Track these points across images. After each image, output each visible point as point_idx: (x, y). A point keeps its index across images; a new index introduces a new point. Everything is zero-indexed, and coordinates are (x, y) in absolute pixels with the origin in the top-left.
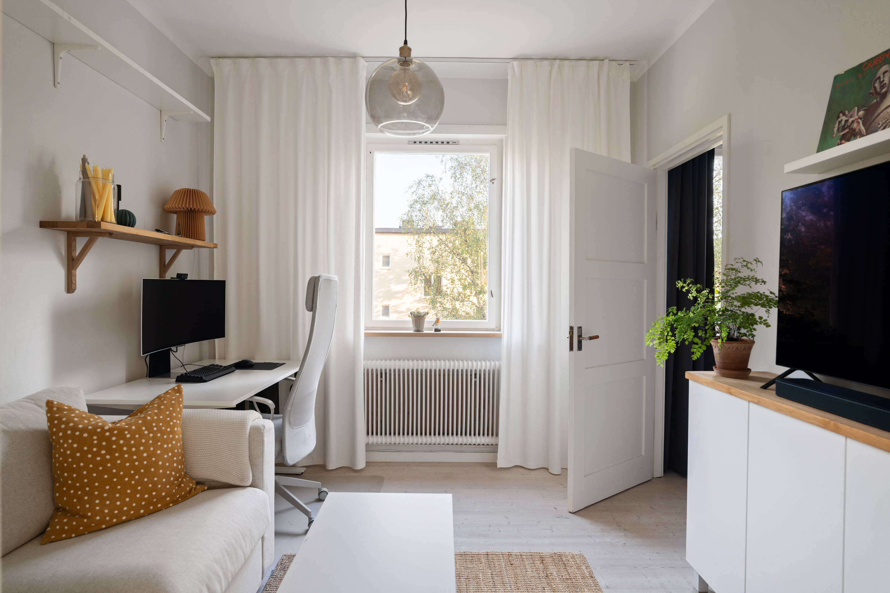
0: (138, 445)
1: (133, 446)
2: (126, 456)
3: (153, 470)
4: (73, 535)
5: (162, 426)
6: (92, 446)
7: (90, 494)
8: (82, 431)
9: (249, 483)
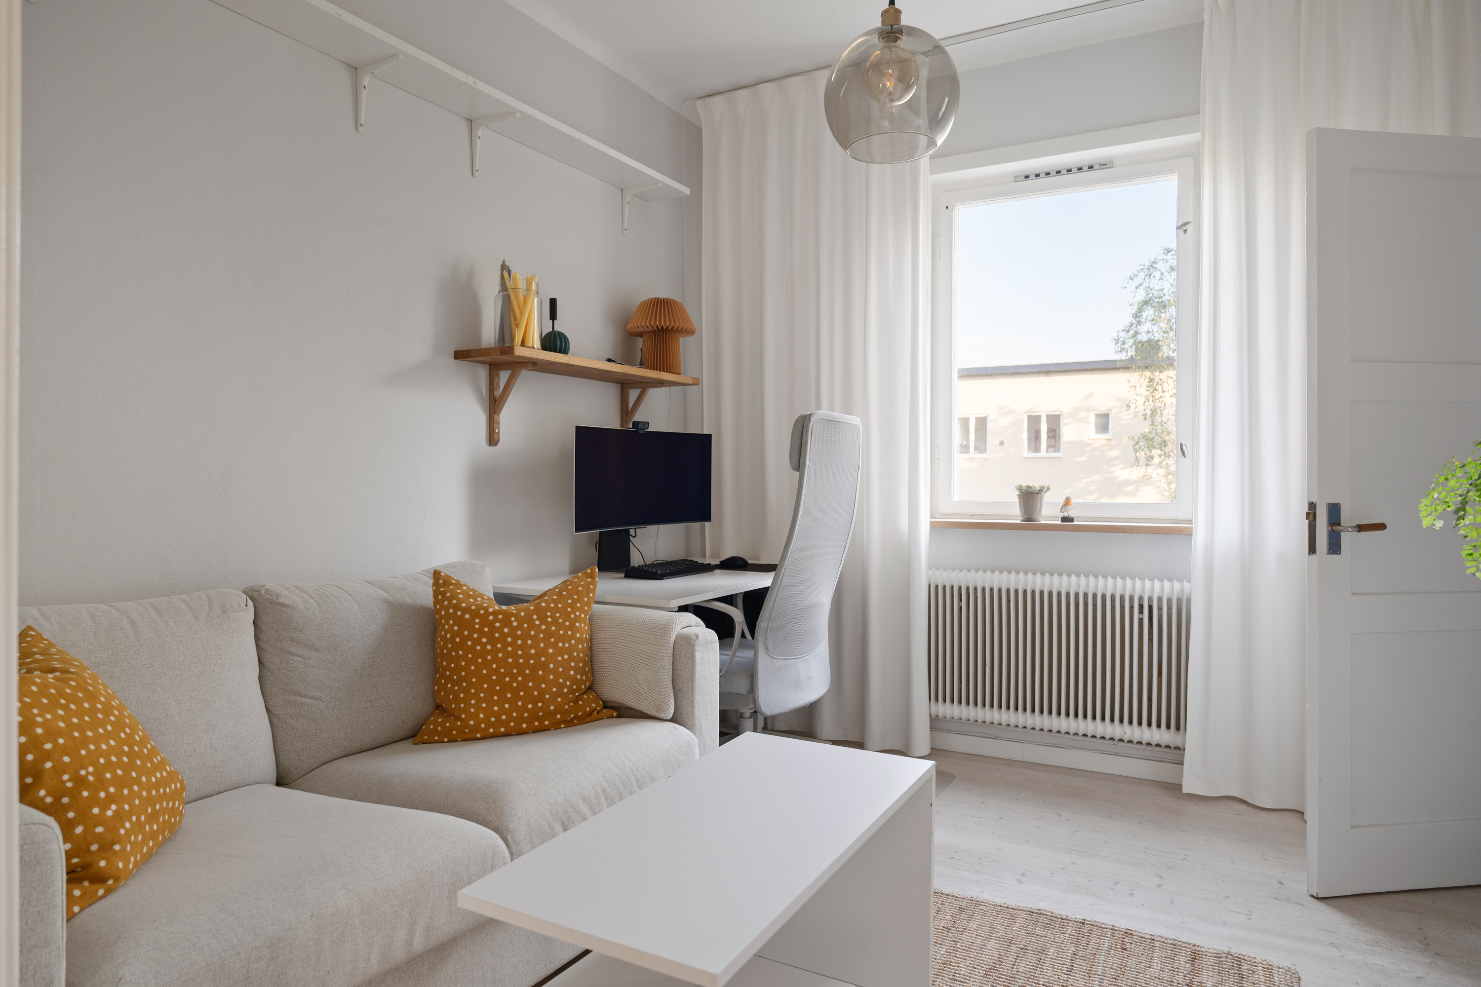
0: (525, 637)
1: (520, 637)
2: (510, 649)
3: (540, 673)
4: (446, 740)
5: (559, 617)
6: (472, 630)
7: (465, 690)
8: (467, 610)
9: (670, 717)
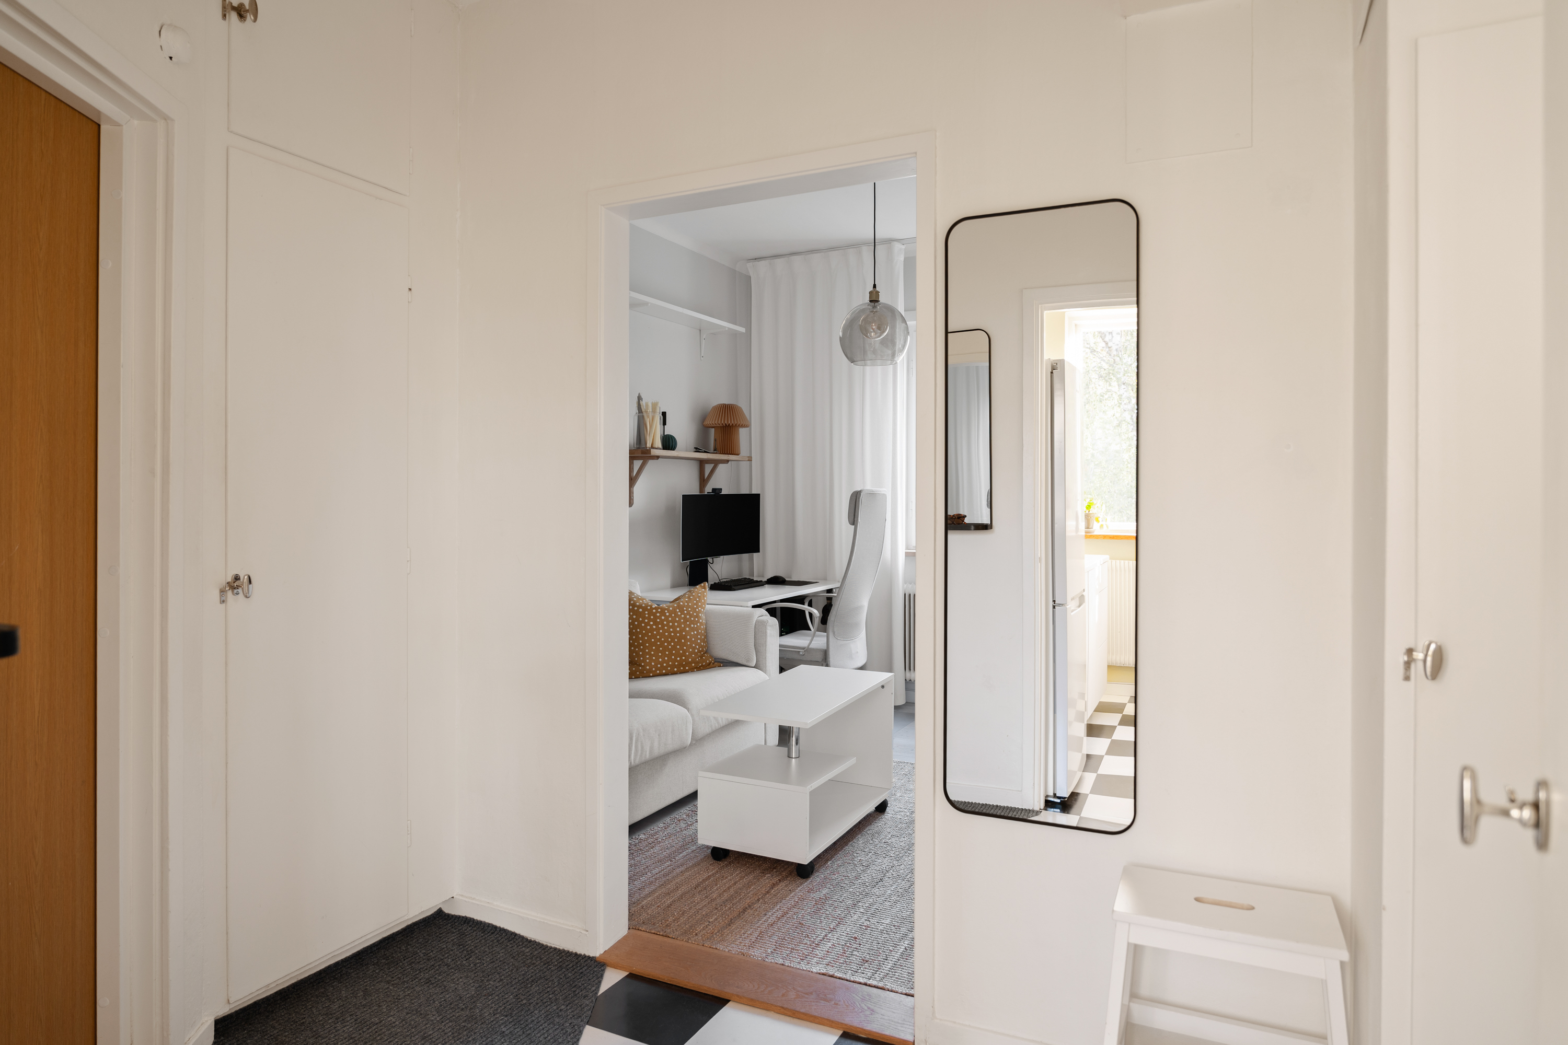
0: (674, 621)
1: (671, 621)
2: (666, 628)
3: (683, 641)
4: (633, 677)
5: (691, 611)
6: (644, 618)
7: (643, 651)
8: (640, 607)
9: (753, 665)
